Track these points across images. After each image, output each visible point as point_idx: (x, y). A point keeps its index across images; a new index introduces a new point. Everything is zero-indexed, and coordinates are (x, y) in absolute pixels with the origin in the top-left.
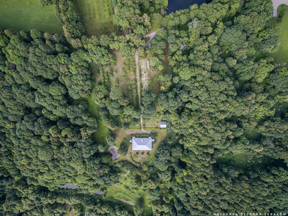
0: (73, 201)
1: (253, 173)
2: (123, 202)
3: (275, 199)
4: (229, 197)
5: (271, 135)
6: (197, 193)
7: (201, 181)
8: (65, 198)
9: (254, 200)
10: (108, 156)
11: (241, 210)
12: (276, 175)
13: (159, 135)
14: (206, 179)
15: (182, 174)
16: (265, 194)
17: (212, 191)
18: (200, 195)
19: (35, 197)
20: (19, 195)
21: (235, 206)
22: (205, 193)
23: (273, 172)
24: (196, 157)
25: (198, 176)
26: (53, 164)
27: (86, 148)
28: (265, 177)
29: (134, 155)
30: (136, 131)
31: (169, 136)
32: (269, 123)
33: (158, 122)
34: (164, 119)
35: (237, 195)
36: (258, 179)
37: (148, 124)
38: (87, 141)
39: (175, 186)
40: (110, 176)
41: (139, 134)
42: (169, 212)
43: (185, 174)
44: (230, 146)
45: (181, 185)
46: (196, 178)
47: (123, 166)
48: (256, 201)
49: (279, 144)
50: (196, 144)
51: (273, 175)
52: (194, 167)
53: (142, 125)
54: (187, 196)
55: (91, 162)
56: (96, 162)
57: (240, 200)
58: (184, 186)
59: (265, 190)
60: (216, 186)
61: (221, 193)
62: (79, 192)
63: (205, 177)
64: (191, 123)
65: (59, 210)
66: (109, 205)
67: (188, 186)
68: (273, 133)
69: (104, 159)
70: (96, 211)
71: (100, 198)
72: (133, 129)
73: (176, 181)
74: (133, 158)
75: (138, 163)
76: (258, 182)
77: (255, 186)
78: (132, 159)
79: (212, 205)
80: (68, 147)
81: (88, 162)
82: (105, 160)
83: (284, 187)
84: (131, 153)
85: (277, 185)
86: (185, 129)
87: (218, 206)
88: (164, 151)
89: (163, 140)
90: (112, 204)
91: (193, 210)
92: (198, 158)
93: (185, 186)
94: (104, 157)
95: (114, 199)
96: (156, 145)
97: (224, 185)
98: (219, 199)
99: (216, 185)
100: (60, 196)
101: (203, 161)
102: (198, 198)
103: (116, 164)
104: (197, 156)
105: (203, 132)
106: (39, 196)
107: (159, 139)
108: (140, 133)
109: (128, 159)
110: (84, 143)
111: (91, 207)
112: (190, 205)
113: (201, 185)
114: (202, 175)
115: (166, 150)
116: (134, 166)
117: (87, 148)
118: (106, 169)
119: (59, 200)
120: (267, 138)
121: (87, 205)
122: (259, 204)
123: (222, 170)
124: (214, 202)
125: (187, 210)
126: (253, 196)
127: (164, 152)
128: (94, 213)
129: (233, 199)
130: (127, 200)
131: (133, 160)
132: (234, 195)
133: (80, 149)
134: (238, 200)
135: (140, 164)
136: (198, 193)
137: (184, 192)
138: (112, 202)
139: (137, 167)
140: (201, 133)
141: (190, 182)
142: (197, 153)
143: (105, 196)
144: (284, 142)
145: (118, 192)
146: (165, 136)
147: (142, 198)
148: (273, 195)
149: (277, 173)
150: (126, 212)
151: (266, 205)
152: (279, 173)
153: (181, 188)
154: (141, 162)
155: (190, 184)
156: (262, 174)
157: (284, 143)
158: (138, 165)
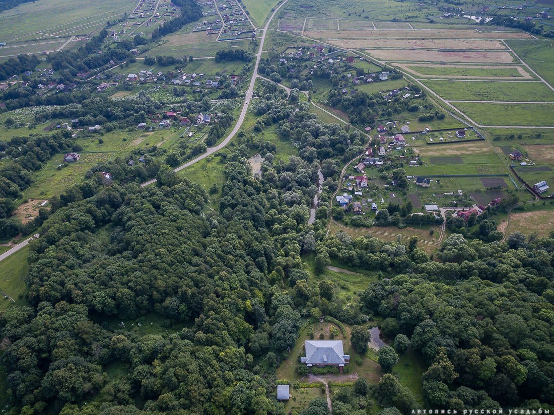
0: (431, 265)
1: (142, 303)
2: (348, 270)
3: (126, 267)
4: (188, 270)
5: (89, 364)
6: (234, 275)
7: (224, 289)
8: (446, 270)
9: (154, 267)
10: (386, 330)
11: (176, 255)
12: (110, 297)
13: (292, 373)
14: (216, 293)
15: (254, 302)
16: (138, 273)
17: (211, 276)
18: (229, 272)
19: (499, 268)
20: (529, 269)
21: (182, 259)
22: (222, 273)
23: (113, 303)
24: (227, 326)
25: (229, 297)
26: (488, 309)
27: (433, 335)
28: (128, 295)
29: (337, 335)
30: (339, 380)
31: (273, 368)
32: (82, 387)
33: (294, 399)
34: (281, 404)
35: (175, 272)
36: (137, 293)
37: (313, 395)
38: (435, 348)
39: (265, 287)
40: (376, 298)
41: (332, 373)
42: (276, 258)
43: (248, 302)
44: (164, 345)
45: (256, 287)
46: (232, 294)
47: (356, 316)
48: (152, 266)
49: (83, 347)
50: (224, 348)
51: (114, 298)
52: (233, 312)
53: (327, 392)
54: (248, 273)
55: (415, 312)
56: (406, 313)
57: (174, 267)
58: (252, 286)
59: (135, 278)
60: (204, 282)
61: (200, 274)
62: (424, 275)
63: (218, 296)
64: (228, 391)
65: (450, 253)
66: (370, 264)
67: (246, 285)
68: (85, 367)
69: (394, 323)
70: (389, 256)
71: (386, 274)
72: (347, 384)
73: (263, 295)
74: (338, 329)
75: (329, 321)
76: (140, 289)
77: (147, 284)
78: (340, 328)
79: (215, 260)
80: (470, 337)
81: (420, 312)
82: (391, 322)
83: (108, 281)
84: (345, 338)
85: (116, 284)
86: (241, 378)
87: (206, 259)
88: (283, 336)
89: (284, 363)
90: (366, 267)
91: (242, 255)
92: (224, 323)
93: (250, 286)
94: (393, 326)
95: (363, 274)
96: (297, 350)
97: (192, 284)
98: (203, 266)
99: (203, 284)
100: (456, 272)
101: (216, 319)
102: (232, 269)
103: (370, 320)
104: (226, 328)
105: (209, 368)
106: (493, 270)
107: (291, 364)
108: (329, 376)
109: (347, 328)
110: (440, 345)
111: (399, 260)
112: (245, 261)
113: (226, 285)
114: (222, 299)
115: (279, 339)
116: (335, 317)
117: (430, 335)
118: (385, 305)
119: (456, 265)
120: (97, 361)
121: (405, 261)
122: (150, 262)
123: (188, 308)
124: (211, 263)
125: (250, 257)
126: (155, 272)
127: (284, 334)
128: (391, 252)
129: (184, 268)
130: (341, 273)
131: (338, 326)
132: (180, 272)
133: (443, 333)
134: (177, 266)
135: (325, 321)
136: (231, 275)
137: (252, 277)
138: (366, 269)
139: (331, 315)
140: (212, 368)
141: (241, 289)
142: (225, 332)
143: (380, 275)
144: (75, 349)
145: (359, 283)
146: (279, 370)
147: (318, 275)
148: (127, 272)
149: (109, 300)
150: (341, 255)
151: (140, 261)
152: (106, 299)
153: (256, 283)
154: (324, 324)
155: (242, 287)
156: (130, 300)
157: (76, 347)
158: (329, 318)
